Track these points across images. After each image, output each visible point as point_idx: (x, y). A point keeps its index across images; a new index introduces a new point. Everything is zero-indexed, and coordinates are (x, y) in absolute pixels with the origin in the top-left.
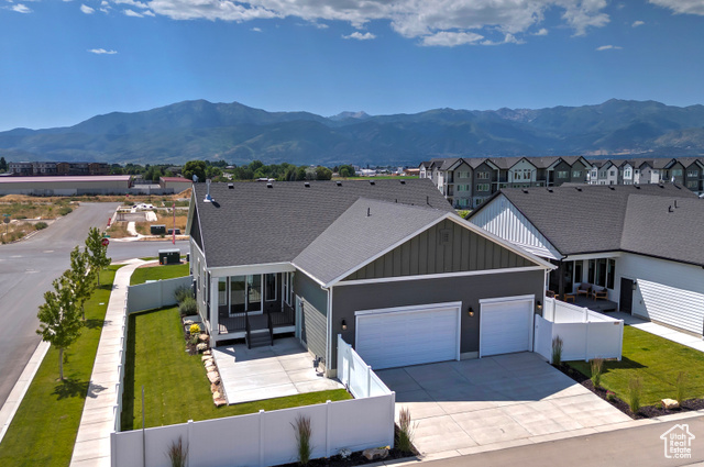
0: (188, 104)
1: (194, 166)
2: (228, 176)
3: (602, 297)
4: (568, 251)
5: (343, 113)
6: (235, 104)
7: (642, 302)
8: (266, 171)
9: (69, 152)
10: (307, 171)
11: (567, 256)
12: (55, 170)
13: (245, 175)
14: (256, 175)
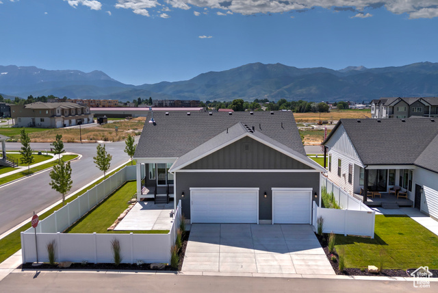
0: (251, 65)
1: (237, 102)
2: (264, 108)
3: (404, 197)
4: (369, 163)
5: (348, 67)
6: (278, 64)
7: (425, 202)
8: (288, 106)
9: (186, 94)
10: (312, 105)
11: (367, 165)
12: (173, 104)
13: (274, 108)
14: (281, 107)
